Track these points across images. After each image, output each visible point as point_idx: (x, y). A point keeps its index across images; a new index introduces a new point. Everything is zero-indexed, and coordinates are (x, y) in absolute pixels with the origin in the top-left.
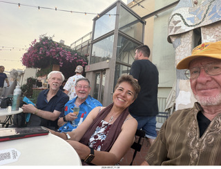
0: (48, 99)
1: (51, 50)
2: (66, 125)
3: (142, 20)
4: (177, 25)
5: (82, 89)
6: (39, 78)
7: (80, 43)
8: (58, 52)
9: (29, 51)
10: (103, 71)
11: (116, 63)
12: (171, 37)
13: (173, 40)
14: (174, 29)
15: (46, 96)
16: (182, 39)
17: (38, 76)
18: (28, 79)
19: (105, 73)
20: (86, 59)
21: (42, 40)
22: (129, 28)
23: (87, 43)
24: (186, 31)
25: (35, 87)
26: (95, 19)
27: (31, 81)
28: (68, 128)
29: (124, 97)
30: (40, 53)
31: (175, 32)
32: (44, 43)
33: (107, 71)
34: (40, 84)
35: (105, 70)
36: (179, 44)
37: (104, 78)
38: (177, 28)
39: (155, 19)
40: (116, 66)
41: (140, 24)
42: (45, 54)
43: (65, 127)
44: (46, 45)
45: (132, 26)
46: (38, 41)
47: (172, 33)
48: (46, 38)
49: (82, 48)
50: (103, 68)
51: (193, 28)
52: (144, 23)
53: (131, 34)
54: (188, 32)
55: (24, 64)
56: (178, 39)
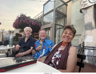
0: (26, 41)
1: (25, 20)
2: (36, 53)
3: (66, 4)
4: (85, 3)
5: (43, 34)
6: (21, 33)
7: (37, 17)
8: (28, 21)
9: (16, 21)
10: (49, 28)
11: (55, 24)
12: (82, 10)
13: (83, 11)
14: (83, 6)
15: (24, 40)
16: (88, 10)
17: (20, 32)
18: (16, 34)
19: (50, 29)
20: (41, 23)
21: (21, 16)
22: (60, 8)
23: (40, 17)
24: (90, 6)
25: (19, 37)
26: (44, 5)
27: (17, 34)
28: (38, 55)
29: (68, 37)
30: (21, 21)
31: (84, 7)
32: (22, 17)
33: (51, 28)
34: (21, 36)
35: (50, 28)
36: (86, 13)
37: (49, 32)
38: (85, 5)
39: (72, 3)
40: (55, 26)
41: (65, 6)
42: (23, 22)
43: (36, 54)
44: (23, 18)
45: (61, 7)
46: (19, 16)
47: (83, 7)
48: (23, 15)
49: (38, 19)
50: (49, 27)
51: (94, 4)
52: (67, 5)
53: (61, 11)
54: (91, 6)
55: (14, 27)
56: (86, 11)
